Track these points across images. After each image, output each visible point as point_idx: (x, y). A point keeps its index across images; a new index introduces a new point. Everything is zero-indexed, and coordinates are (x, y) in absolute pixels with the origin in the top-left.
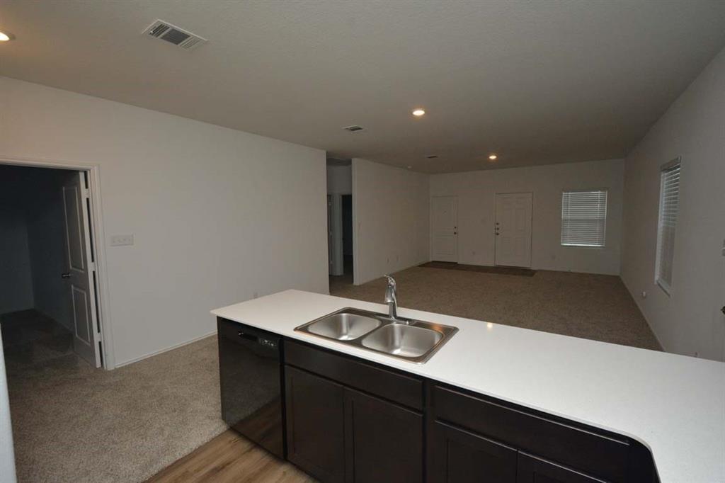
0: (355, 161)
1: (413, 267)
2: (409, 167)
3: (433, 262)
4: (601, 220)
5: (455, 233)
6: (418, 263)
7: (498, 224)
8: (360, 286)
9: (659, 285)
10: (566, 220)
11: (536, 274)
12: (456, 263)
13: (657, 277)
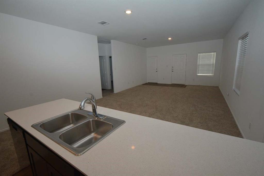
0: (112, 41)
1: (140, 85)
2: (137, 44)
3: (148, 83)
4: (213, 64)
5: (157, 71)
6: (142, 84)
7: (173, 67)
8: (116, 93)
9: (234, 91)
10: (199, 65)
11: (187, 86)
12: (157, 83)
13: (234, 88)
